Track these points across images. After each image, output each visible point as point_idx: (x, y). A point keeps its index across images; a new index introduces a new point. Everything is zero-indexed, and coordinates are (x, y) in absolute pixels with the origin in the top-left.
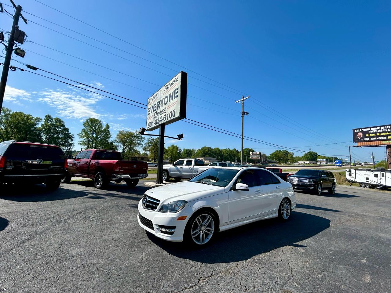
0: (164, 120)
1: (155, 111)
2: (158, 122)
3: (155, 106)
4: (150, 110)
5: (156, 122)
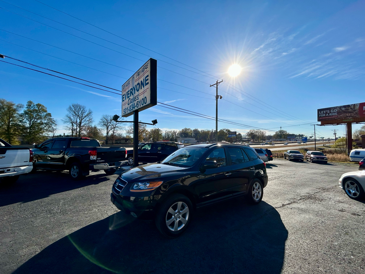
0: (137, 107)
1: (129, 98)
2: (132, 108)
3: (128, 93)
4: (124, 96)
5: (130, 108)
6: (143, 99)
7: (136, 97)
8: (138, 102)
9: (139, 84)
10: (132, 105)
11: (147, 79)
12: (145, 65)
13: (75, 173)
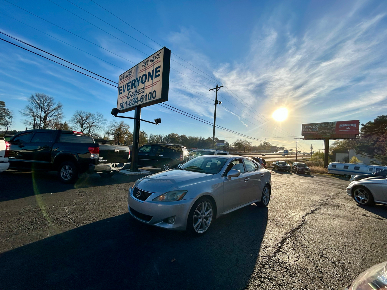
0: (141, 102)
1: (130, 91)
2: (132, 102)
3: (129, 85)
4: (122, 88)
5: (130, 103)
6: (151, 93)
7: (141, 90)
8: (143, 96)
9: (145, 75)
10: (134, 99)
11: (158, 70)
12: (156, 54)
13: (67, 174)
